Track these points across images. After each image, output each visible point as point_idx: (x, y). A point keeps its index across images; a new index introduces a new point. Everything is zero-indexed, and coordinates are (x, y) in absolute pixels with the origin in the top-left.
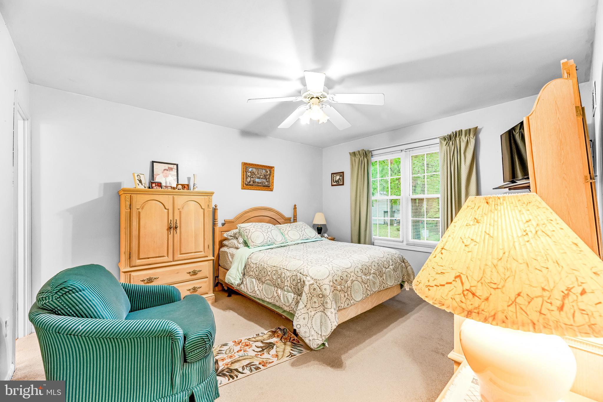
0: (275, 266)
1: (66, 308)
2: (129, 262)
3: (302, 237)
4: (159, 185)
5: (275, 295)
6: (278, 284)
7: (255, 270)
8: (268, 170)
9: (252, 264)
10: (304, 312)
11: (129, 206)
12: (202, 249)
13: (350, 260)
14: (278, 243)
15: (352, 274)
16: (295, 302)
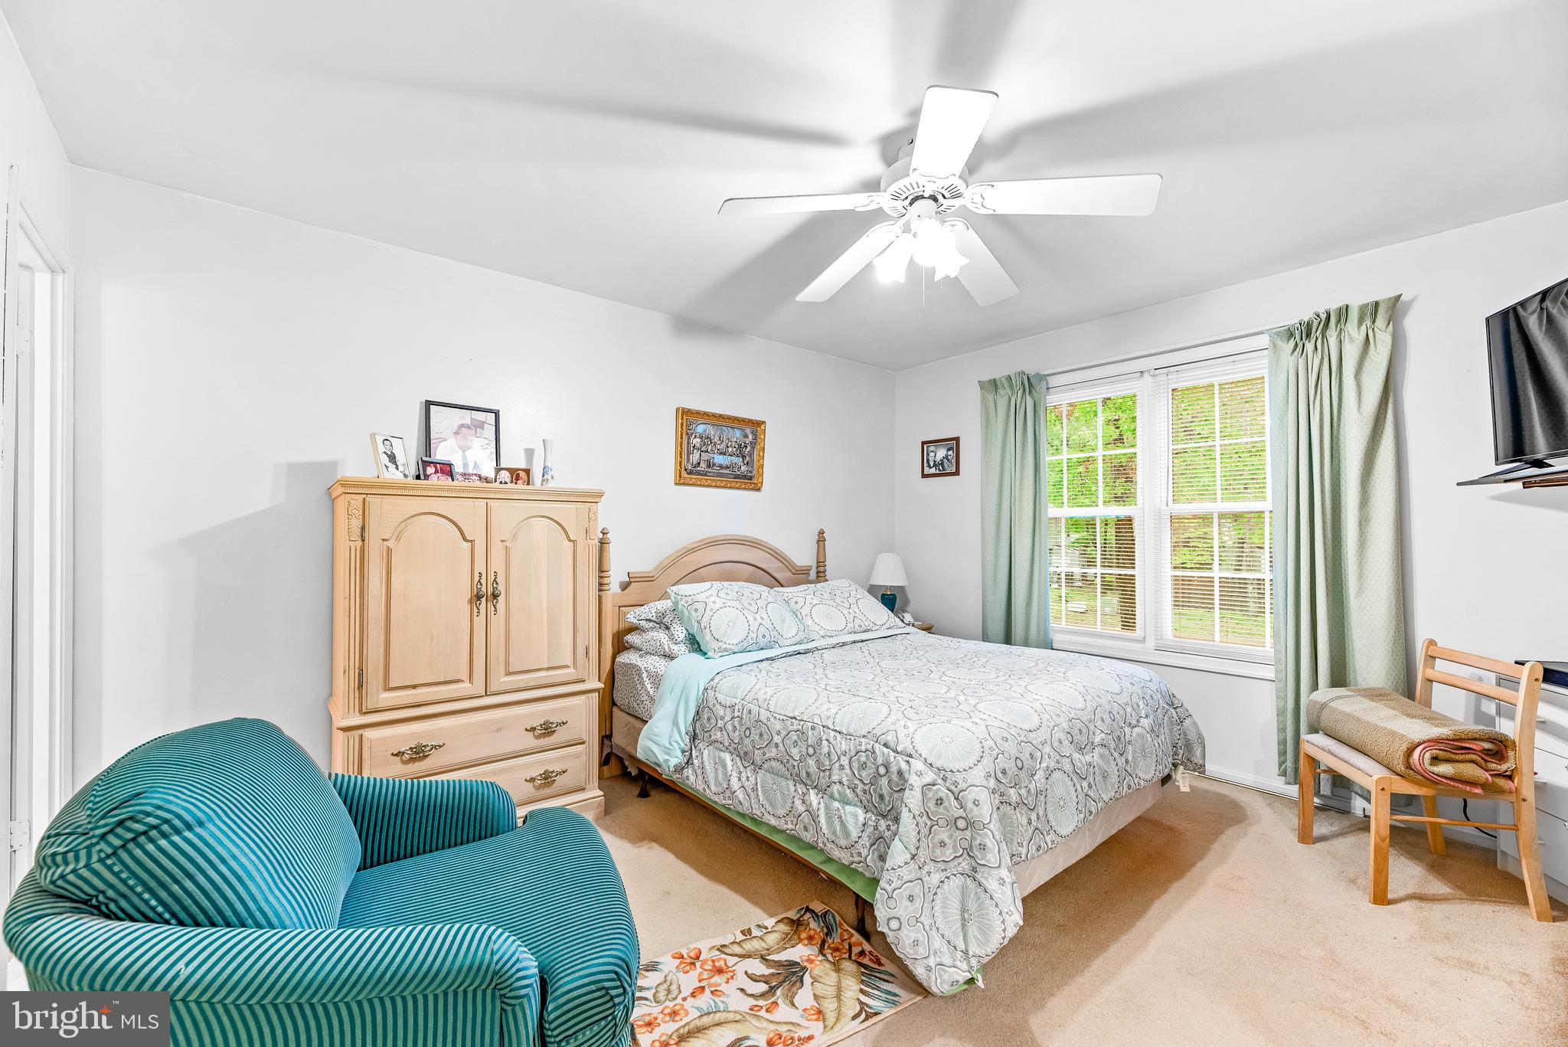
0: (795, 718)
1: (135, 892)
2: (357, 700)
3: (851, 625)
4: (447, 469)
5: (801, 808)
6: (808, 774)
7: (730, 728)
8: (748, 431)
9: (718, 706)
10: (909, 878)
11: (358, 532)
12: (569, 661)
13: (1031, 704)
14: (788, 642)
15: (1047, 749)
16: (870, 837)
